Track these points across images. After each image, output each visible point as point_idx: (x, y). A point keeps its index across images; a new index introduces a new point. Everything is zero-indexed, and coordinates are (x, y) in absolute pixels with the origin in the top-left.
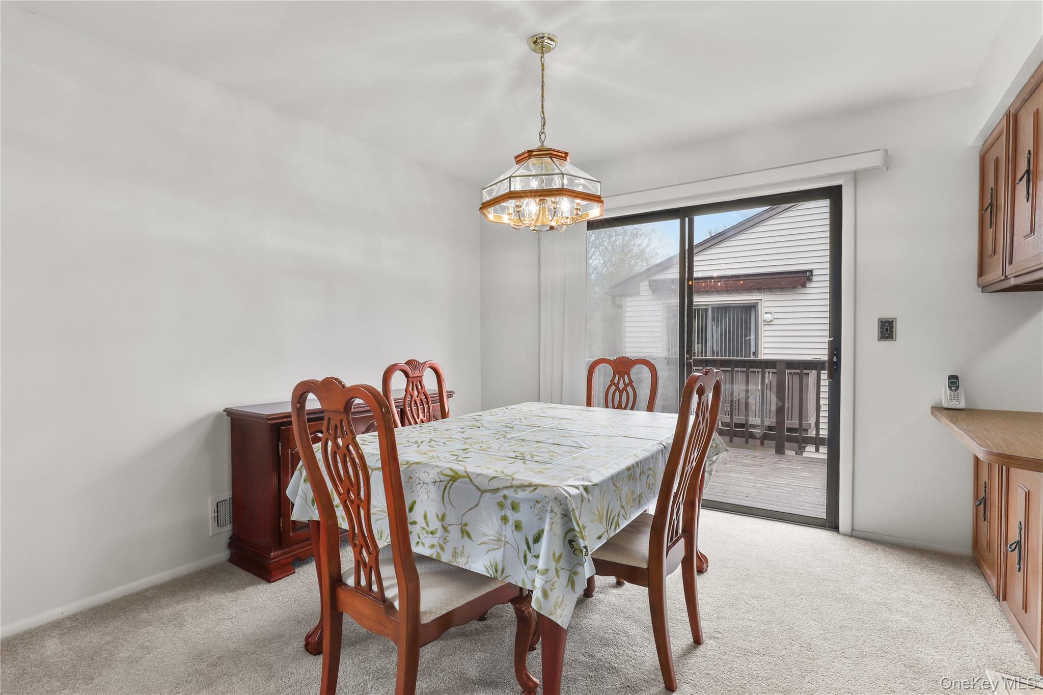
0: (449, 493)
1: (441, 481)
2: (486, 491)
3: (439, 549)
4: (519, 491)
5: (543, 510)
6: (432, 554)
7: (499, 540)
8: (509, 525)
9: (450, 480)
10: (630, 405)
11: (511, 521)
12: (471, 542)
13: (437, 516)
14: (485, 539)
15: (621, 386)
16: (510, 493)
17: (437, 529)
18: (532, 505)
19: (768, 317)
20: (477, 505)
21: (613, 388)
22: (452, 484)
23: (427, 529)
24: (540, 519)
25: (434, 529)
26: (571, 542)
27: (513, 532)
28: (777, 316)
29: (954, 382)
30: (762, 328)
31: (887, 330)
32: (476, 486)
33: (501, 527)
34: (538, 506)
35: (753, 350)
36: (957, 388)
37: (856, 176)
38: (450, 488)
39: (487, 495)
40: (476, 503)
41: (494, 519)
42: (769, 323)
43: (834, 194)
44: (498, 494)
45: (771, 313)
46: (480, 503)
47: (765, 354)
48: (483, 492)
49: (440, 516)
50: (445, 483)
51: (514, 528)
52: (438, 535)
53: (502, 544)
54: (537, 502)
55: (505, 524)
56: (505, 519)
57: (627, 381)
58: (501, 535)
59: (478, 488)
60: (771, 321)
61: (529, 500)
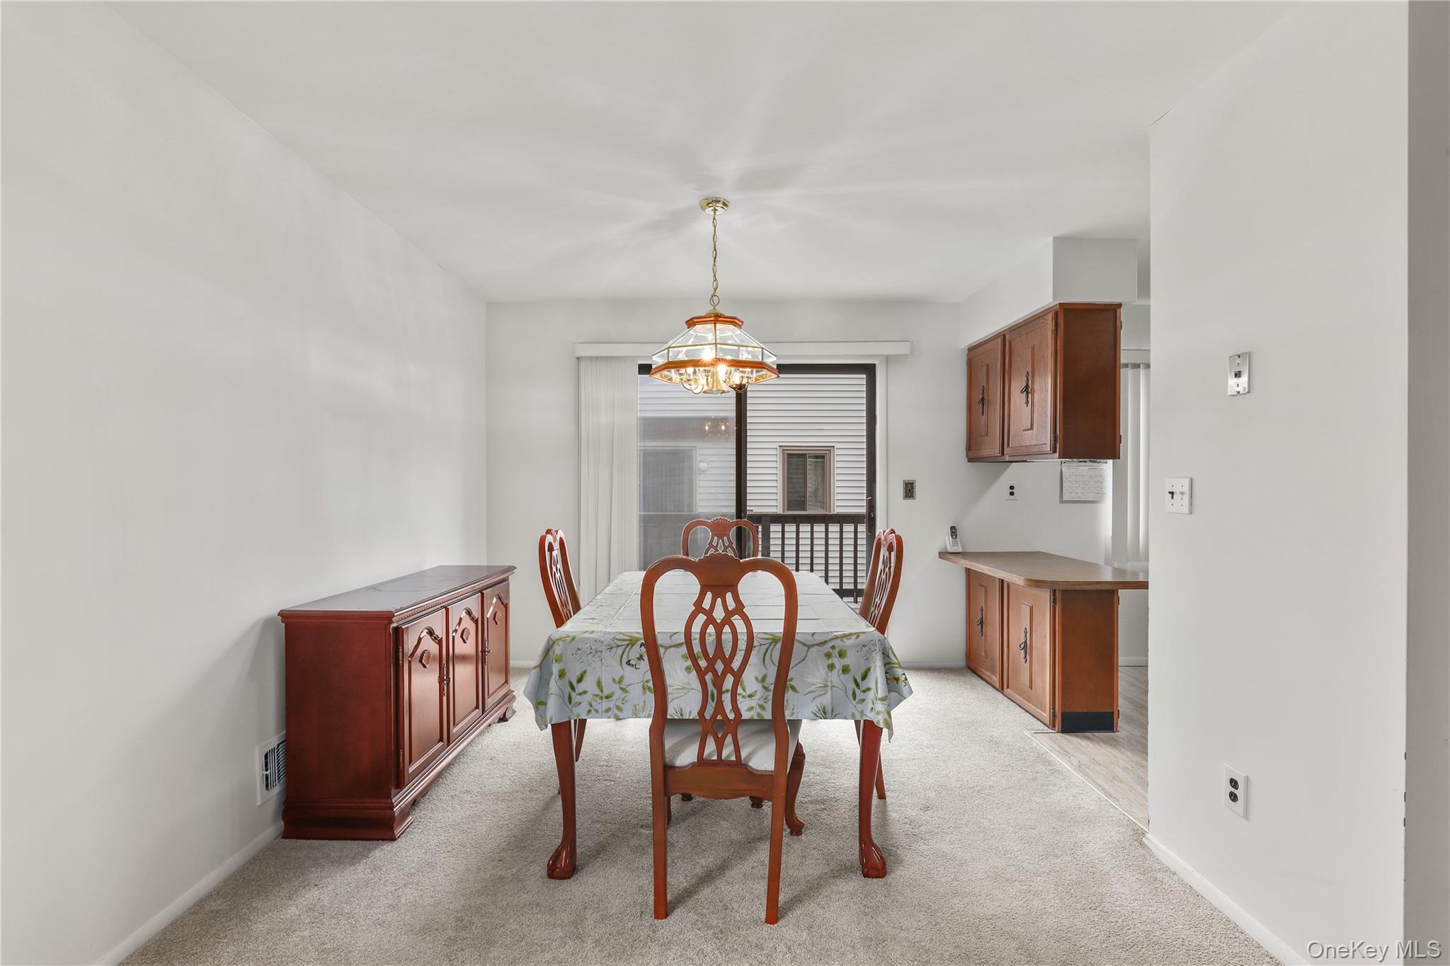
0: (771, 655)
1: (761, 645)
2: (813, 646)
3: (759, 710)
4: (845, 639)
5: (870, 652)
6: (752, 716)
7: (826, 686)
8: (836, 670)
9: (772, 642)
11: (837, 667)
12: (796, 694)
13: (757, 678)
14: (813, 688)
16: (837, 643)
17: (756, 692)
18: (859, 649)
20: (804, 660)
22: (775, 645)
23: (744, 693)
24: (867, 659)
25: (753, 691)
26: (886, 674)
27: (839, 676)
29: (954, 531)
31: (909, 490)
32: (801, 643)
33: (827, 674)
34: (865, 649)
36: (956, 536)
37: (887, 359)
38: (772, 650)
39: (815, 649)
40: (802, 658)
41: (821, 668)
43: (869, 370)
44: (825, 646)
46: (807, 658)
48: (809, 647)
49: (760, 678)
50: (767, 646)
51: (841, 672)
52: (757, 697)
53: (829, 688)
54: (864, 646)
55: (831, 671)
56: (831, 667)
58: (827, 681)
59: (804, 645)
61: (857, 646)
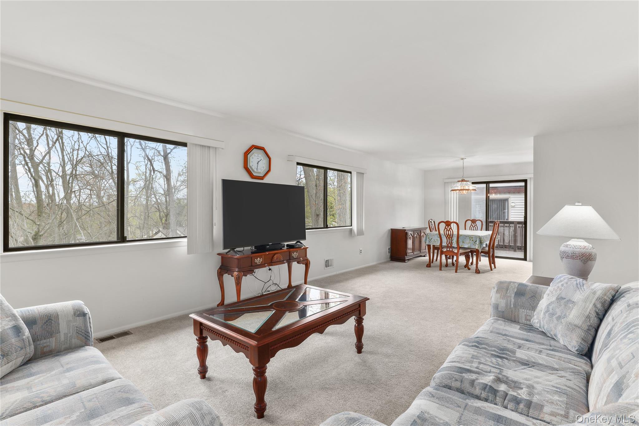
2: (467, 236)
7: (469, 243)
10: (476, 230)
12: (464, 244)
15: (474, 226)
16: (471, 236)
19: (513, 204)
21: (472, 226)
26: (480, 242)
28: (517, 204)
30: (510, 209)
35: (506, 218)
37: (530, 178)
42: (513, 207)
45: (514, 203)
46: (466, 238)
47: (511, 219)
57: (475, 225)
60: (514, 206)
